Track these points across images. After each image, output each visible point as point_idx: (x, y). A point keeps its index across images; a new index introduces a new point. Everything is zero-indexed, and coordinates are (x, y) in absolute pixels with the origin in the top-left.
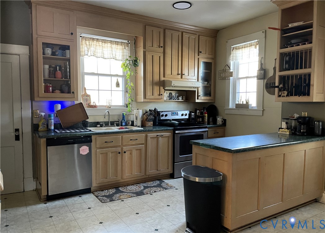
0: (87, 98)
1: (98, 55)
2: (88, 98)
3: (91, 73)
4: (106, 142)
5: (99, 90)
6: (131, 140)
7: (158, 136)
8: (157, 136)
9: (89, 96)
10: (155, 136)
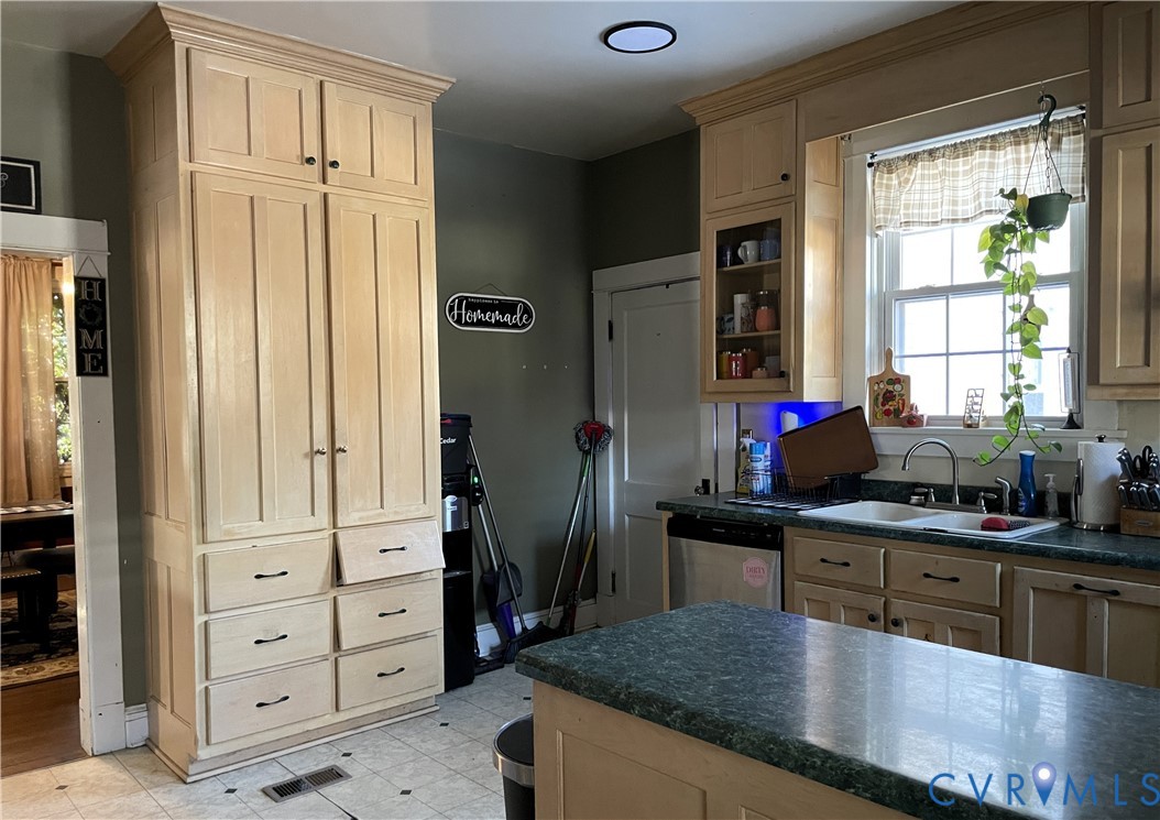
0: (890, 388)
1: (960, 213)
2: (898, 387)
3: (921, 289)
4: (823, 560)
5: (947, 354)
6: (927, 575)
7: (1083, 592)
8: (1078, 587)
9: (903, 381)
10: (1066, 587)
